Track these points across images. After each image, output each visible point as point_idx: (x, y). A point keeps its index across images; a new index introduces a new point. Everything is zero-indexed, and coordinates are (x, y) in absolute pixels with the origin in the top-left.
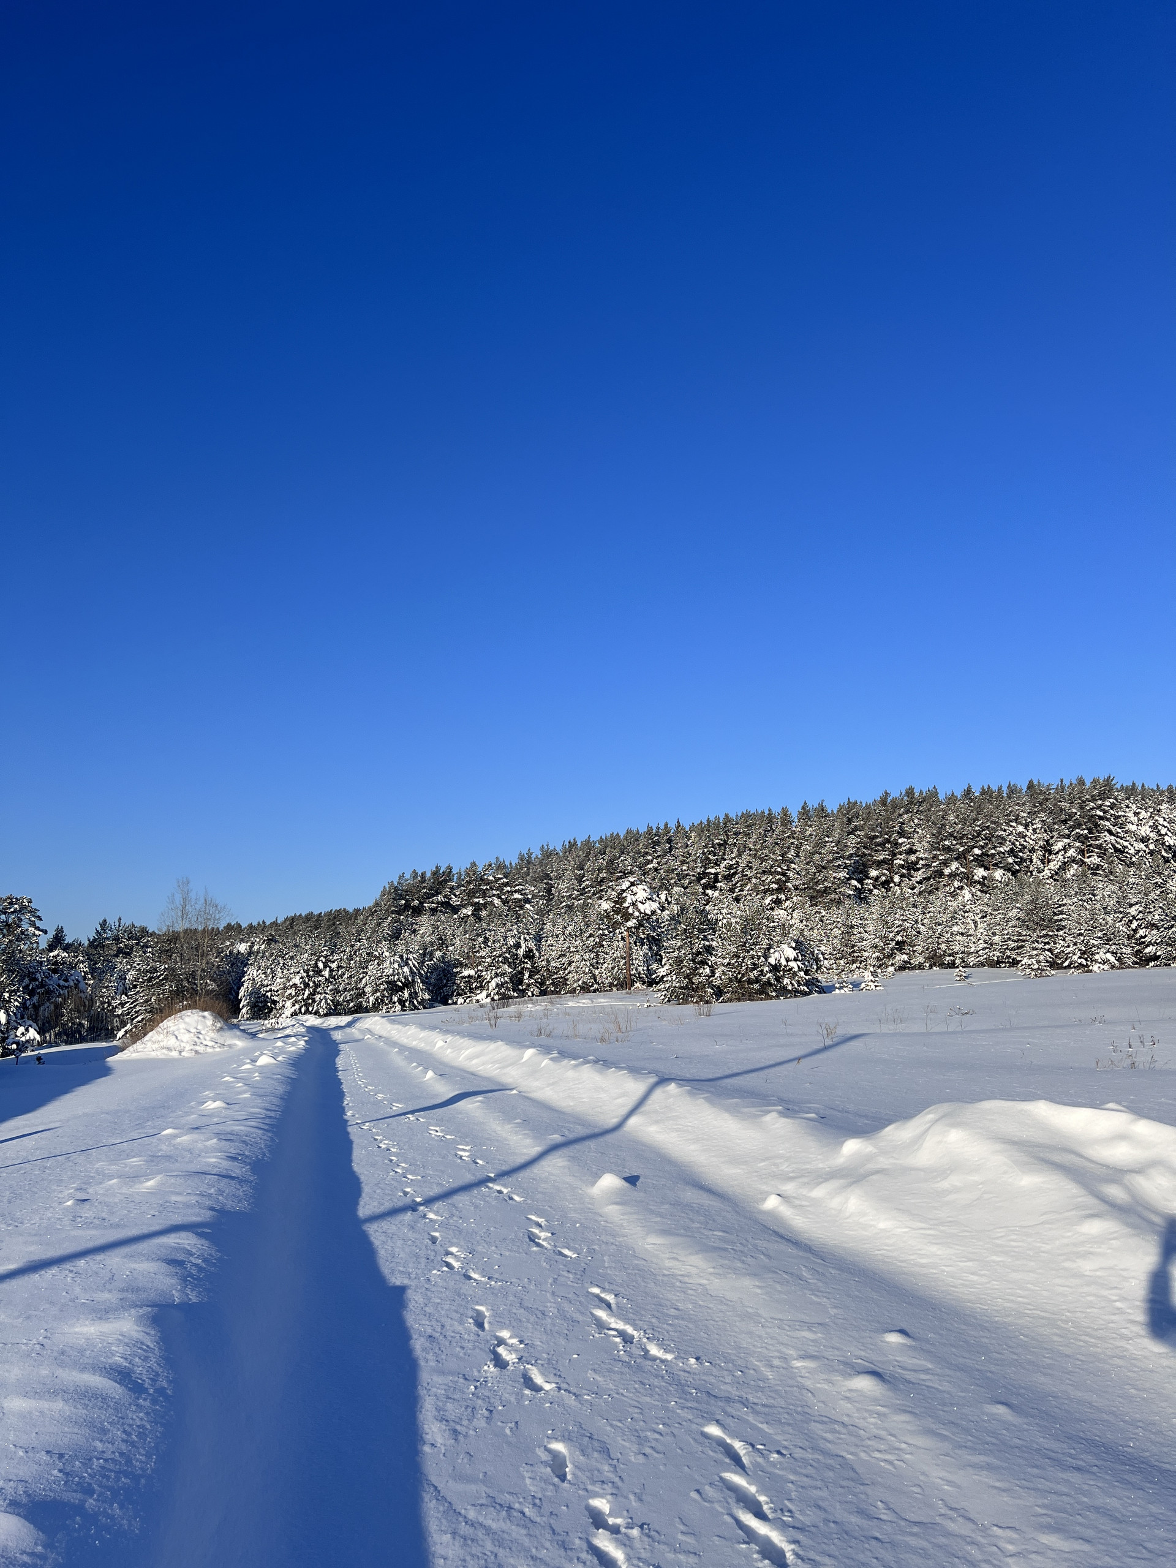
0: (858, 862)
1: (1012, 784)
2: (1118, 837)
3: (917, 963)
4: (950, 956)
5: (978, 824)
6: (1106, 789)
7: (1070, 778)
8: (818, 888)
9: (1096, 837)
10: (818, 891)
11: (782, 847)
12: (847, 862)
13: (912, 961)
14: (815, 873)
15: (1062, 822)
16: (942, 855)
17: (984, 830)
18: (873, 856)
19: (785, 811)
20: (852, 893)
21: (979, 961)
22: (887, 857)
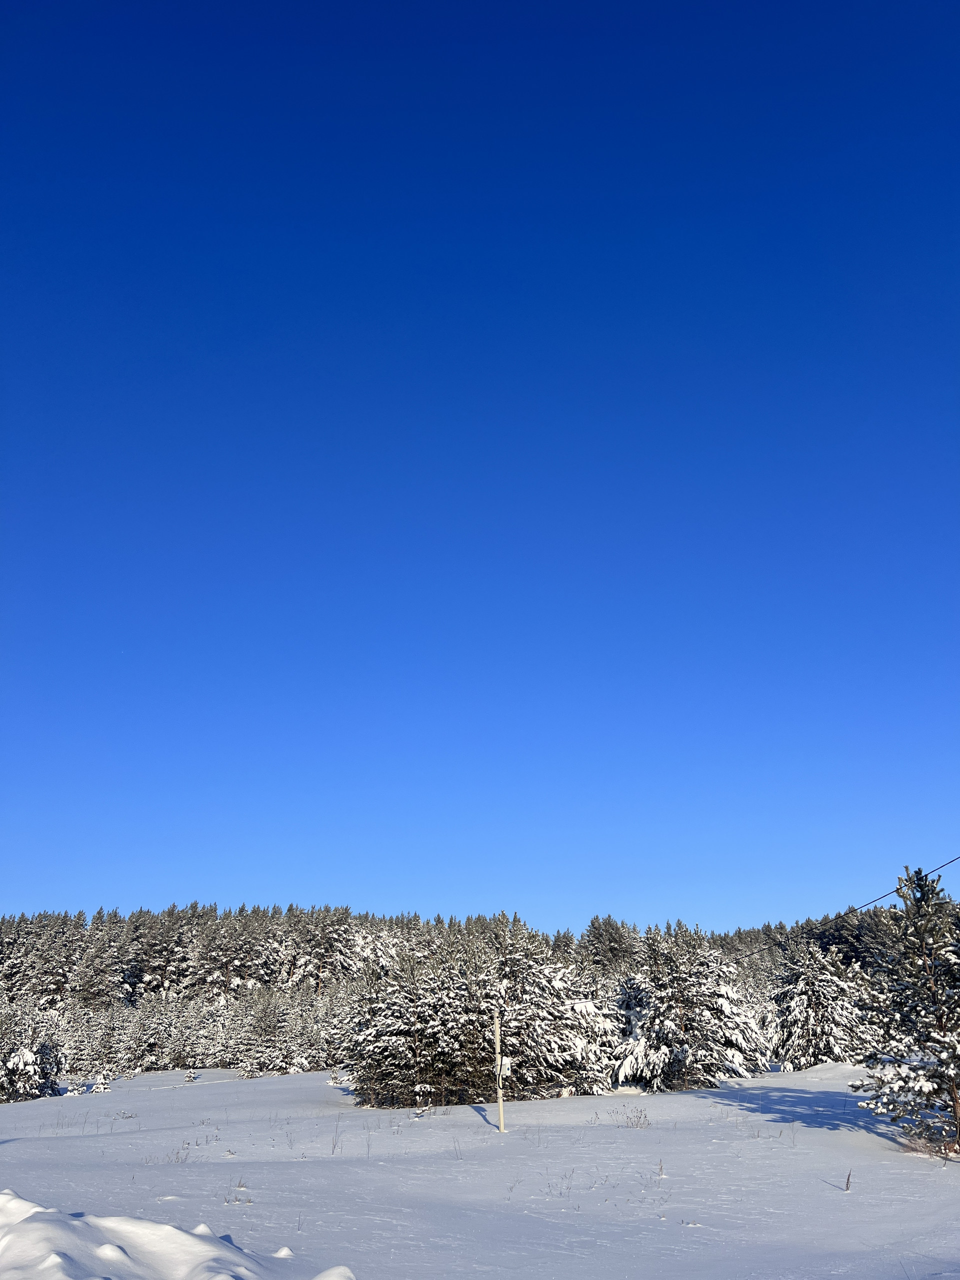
0: (135, 966)
1: (277, 905)
2: (346, 956)
3: (163, 1064)
4: (192, 1058)
5: (242, 939)
6: (344, 916)
7: (320, 905)
8: (92, 991)
9: (331, 955)
10: (93, 993)
11: (68, 950)
12: (124, 966)
13: (159, 1063)
14: (92, 976)
15: (308, 941)
16: (208, 964)
17: (245, 945)
18: (150, 962)
19: (81, 914)
20: (122, 996)
21: (214, 1062)
22: (162, 963)
